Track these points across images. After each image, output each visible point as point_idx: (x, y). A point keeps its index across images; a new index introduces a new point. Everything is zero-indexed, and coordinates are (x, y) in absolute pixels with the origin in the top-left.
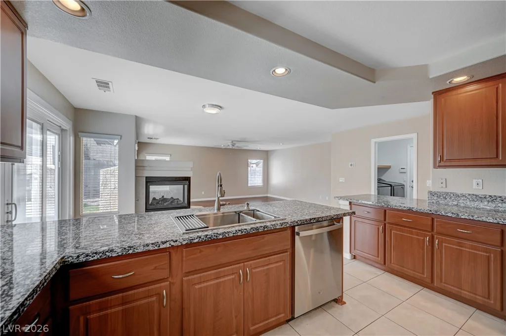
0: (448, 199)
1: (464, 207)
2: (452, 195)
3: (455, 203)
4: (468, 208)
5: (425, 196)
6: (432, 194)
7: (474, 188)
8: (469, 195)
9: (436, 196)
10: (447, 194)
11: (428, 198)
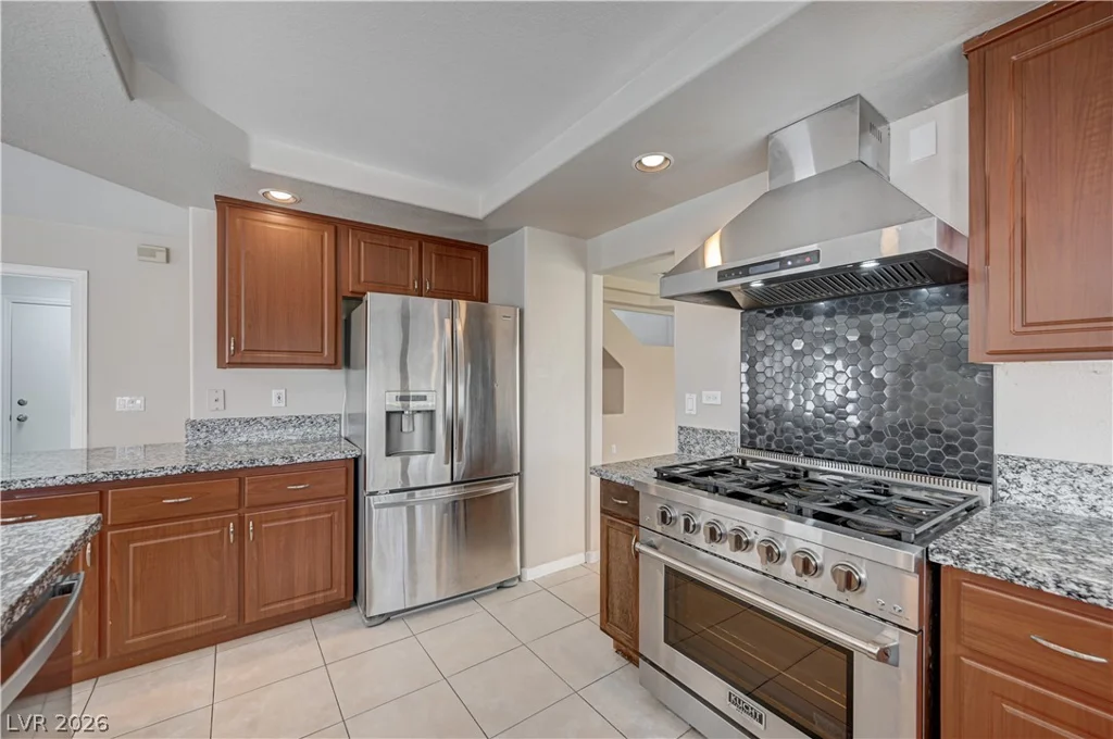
0: (230, 433)
1: (259, 445)
2: (237, 424)
3: (244, 439)
4: (266, 443)
5: (180, 436)
6: (194, 425)
7: (274, 405)
8: (267, 419)
9: (204, 429)
10: (228, 421)
11: (187, 436)
